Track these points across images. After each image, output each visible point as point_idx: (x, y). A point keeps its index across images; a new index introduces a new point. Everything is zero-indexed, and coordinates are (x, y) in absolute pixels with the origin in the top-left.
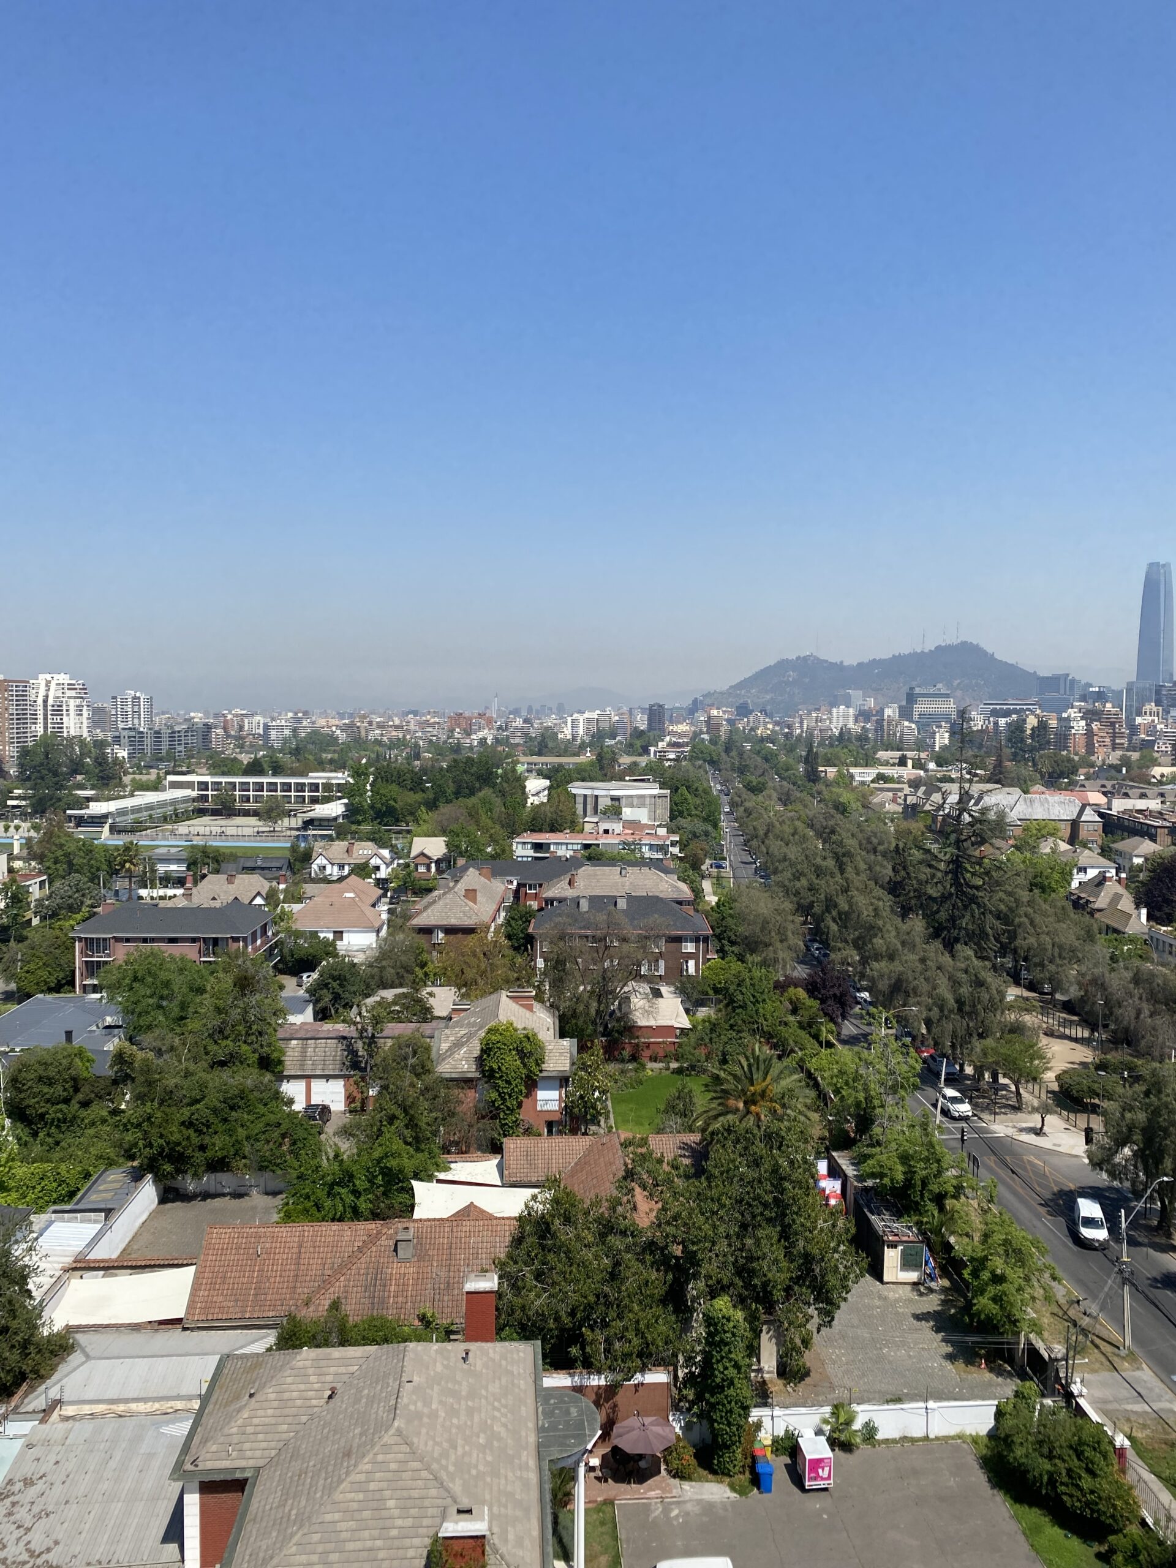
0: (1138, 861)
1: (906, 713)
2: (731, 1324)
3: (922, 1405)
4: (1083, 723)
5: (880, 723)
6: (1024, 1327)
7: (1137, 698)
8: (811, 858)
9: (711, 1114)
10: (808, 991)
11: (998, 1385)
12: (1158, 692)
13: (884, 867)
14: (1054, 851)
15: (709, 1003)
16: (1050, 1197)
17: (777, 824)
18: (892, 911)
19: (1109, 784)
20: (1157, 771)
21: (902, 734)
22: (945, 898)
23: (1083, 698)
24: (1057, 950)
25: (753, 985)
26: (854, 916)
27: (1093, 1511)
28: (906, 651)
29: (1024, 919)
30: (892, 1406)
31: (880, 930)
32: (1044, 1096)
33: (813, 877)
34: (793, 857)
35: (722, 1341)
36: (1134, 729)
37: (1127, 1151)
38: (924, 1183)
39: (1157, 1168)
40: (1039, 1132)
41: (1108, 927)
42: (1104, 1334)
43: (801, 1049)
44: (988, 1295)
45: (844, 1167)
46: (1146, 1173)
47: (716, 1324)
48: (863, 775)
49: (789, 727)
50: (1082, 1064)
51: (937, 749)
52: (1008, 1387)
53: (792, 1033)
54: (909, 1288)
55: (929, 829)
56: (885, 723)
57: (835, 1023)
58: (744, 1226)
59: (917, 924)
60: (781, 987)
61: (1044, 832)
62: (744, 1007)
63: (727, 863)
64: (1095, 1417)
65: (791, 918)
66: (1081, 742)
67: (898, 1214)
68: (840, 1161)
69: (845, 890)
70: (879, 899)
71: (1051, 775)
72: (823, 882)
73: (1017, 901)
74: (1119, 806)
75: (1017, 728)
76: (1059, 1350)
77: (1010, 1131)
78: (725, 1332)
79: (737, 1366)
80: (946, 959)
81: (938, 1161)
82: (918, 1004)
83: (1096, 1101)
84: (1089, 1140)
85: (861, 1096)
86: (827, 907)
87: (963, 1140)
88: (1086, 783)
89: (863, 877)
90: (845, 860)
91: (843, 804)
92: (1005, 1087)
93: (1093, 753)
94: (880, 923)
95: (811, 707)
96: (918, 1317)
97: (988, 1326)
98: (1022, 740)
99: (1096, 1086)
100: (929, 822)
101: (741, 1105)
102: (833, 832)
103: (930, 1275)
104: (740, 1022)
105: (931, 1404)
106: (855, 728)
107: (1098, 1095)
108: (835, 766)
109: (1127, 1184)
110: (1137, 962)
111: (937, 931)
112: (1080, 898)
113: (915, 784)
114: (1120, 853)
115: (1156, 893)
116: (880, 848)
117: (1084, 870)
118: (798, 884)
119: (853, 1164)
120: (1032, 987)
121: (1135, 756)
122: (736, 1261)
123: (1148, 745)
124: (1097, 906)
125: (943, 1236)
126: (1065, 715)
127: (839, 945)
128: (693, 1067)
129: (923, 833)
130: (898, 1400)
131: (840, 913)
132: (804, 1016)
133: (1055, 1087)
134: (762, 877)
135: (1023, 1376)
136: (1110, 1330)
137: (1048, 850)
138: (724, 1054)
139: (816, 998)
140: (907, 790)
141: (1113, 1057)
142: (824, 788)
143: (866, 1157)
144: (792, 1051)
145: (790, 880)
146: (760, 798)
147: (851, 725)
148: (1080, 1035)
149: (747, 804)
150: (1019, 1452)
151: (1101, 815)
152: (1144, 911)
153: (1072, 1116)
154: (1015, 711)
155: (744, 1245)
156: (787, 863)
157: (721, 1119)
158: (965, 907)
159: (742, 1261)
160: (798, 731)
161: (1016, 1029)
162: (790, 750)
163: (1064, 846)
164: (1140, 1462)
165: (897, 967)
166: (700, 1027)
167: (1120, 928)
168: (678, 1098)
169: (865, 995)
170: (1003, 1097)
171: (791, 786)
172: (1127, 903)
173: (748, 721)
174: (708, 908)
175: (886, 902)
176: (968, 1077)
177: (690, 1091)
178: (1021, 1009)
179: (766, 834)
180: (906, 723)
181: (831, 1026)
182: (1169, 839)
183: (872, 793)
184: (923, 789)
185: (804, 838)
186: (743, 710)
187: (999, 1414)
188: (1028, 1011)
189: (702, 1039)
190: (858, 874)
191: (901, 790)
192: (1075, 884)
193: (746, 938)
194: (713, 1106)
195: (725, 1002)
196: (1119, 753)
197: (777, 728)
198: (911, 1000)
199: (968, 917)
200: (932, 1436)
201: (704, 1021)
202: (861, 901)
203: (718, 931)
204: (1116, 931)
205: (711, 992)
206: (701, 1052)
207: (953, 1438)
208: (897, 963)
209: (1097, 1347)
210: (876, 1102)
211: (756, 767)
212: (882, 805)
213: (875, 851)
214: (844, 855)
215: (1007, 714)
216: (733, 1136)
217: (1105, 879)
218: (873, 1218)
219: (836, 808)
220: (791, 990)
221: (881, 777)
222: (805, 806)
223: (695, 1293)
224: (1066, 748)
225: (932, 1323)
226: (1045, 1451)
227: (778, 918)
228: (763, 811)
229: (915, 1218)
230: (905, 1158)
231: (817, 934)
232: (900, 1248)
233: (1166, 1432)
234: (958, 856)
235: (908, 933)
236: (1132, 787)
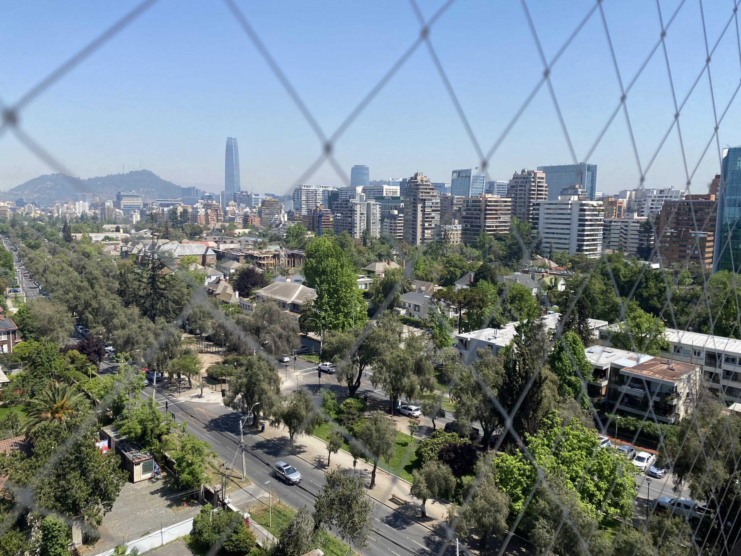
0: (232, 271)
1: (117, 205)
2: (58, 526)
3: (160, 531)
4: (203, 210)
5: (103, 210)
6: (203, 481)
7: (226, 199)
8: (74, 282)
9: (31, 423)
10: (80, 351)
11: (193, 511)
12: (235, 196)
13: (114, 283)
14: (196, 269)
15: (19, 366)
16: (207, 423)
17: (50, 265)
18: (121, 305)
19: (217, 238)
20: (237, 231)
21: (116, 216)
22: (148, 295)
23: (202, 199)
24: (202, 314)
25: (47, 353)
26: (102, 310)
27: (237, 548)
28: (115, 173)
29: (186, 302)
30: (145, 537)
31: (116, 315)
32: (201, 380)
33: (76, 292)
34: (62, 282)
35: (53, 537)
36: (226, 213)
37: (239, 396)
38: (152, 431)
39: (252, 400)
40: (200, 396)
41: (223, 301)
42: (235, 475)
43: (78, 381)
44: (186, 472)
45: (108, 433)
46: (248, 404)
47: (48, 529)
48: (97, 237)
49: (51, 212)
50: (216, 363)
51: (134, 223)
52: (197, 510)
53: (72, 372)
54: (147, 481)
55: (135, 263)
56: (106, 210)
57: (96, 364)
58: (58, 476)
59: (135, 310)
60: (64, 351)
61: (191, 261)
62: (42, 365)
63: (21, 289)
64: (235, 509)
65: (65, 314)
66: (203, 218)
67: (139, 449)
68: (106, 431)
69: (95, 297)
70: (115, 299)
71: (191, 234)
72: (82, 294)
73: (182, 294)
74: (223, 247)
75: (174, 212)
76: (219, 487)
77: (188, 399)
78: (54, 531)
79: (62, 546)
80: (151, 325)
81: (158, 419)
82: (139, 348)
83: (224, 378)
84: (223, 395)
85: (116, 397)
86: (86, 306)
87: (167, 407)
88: (207, 237)
89: (104, 289)
90: (94, 281)
91: (87, 253)
92: (183, 379)
93: (209, 224)
94: (116, 311)
95: (62, 202)
96: (152, 493)
97: (188, 486)
98: (176, 218)
99: (223, 371)
100: (134, 260)
101: (49, 415)
102: (84, 267)
103: (157, 473)
104: (40, 373)
105: (164, 530)
106: (90, 213)
107: (225, 375)
108: (80, 233)
109: (240, 410)
110: (236, 315)
111: (144, 313)
112: (209, 290)
113: (126, 241)
114: (225, 269)
115: (242, 284)
116: (111, 274)
117: (210, 277)
118: (68, 297)
119: (113, 431)
120: (191, 332)
121: (227, 225)
122: (55, 494)
123: (232, 220)
124: (217, 292)
125: (162, 453)
126: (195, 206)
127: (94, 325)
128: (12, 402)
129: (132, 265)
130: (148, 533)
131: (93, 309)
132: (79, 364)
133: (206, 375)
134: (44, 295)
135: (203, 503)
136: (237, 472)
137: (193, 269)
138: (32, 392)
139: (84, 354)
140: (121, 244)
141: (230, 357)
142: (75, 245)
143: (119, 427)
144: (73, 382)
145: (62, 295)
146: (38, 252)
147: (87, 211)
148: (214, 350)
149: (30, 256)
150: (205, 535)
151: (215, 251)
152: (237, 293)
153: (214, 386)
154: (172, 204)
155: (59, 485)
156: (59, 286)
157: (38, 425)
158: (158, 299)
159: (59, 494)
160: (56, 215)
161: (187, 352)
162: (53, 225)
163: (200, 267)
164: (254, 522)
165: (126, 332)
166: (15, 380)
167: (228, 301)
168: (8, 420)
169: (110, 348)
170: (183, 384)
171: (56, 245)
172: (230, 290)
173: (24, 209)
174: (13, 315)
175: (118, 300)
176: (165, 378)
177: (16, 415)
178: (187, 343)
179: (44, 271)
180: (118, 210)
181: (94, 366)
182: (244, 261)
183: (103, 246)
184: (130, 243)
185: (68, 272)
186: (20, 203)
187: (195, 523)
188: (191, 343)
189: (17, 386)
190: (101, 288)
191: (118, 244)
192: (206, 284)
193: (39, 328)
194: (30, 419)
195: (29, 364)
196: (220, 223)
197: (43, 213)
198: (135, 347)
199: (160, 303)
200: (164, 544)
201: (17, 376)
202: (105, 301)
203: (21, 327)
204: (227, 303)
205: (19, 360)
206: (18, 393)
207: (174, 541)
208: (127, 330)
209: (232, 481)
210: (124, 399)
211: (32, 235)
212: (109, 252)
213: (108, 276)
214: (93, 279)
215: (168, 205)
216: (48, 432)
217: (220, 280)
218: (127, 454)
219: (84, 255)
220: (70, 352)
221: (107, 238)
222: (66, 255)
223: (32, 518)
224: (196, 221)
225: (160, 494)
226: (217, 531)
227: (58, 316)
228: (40, 259)
229: (148, 448)
230: (141, 422)
231: (81, 321)
232: (141, 464)
233: (263, 506)
234: (153, 275)
235: (131, 315)
236: (227, 239)
